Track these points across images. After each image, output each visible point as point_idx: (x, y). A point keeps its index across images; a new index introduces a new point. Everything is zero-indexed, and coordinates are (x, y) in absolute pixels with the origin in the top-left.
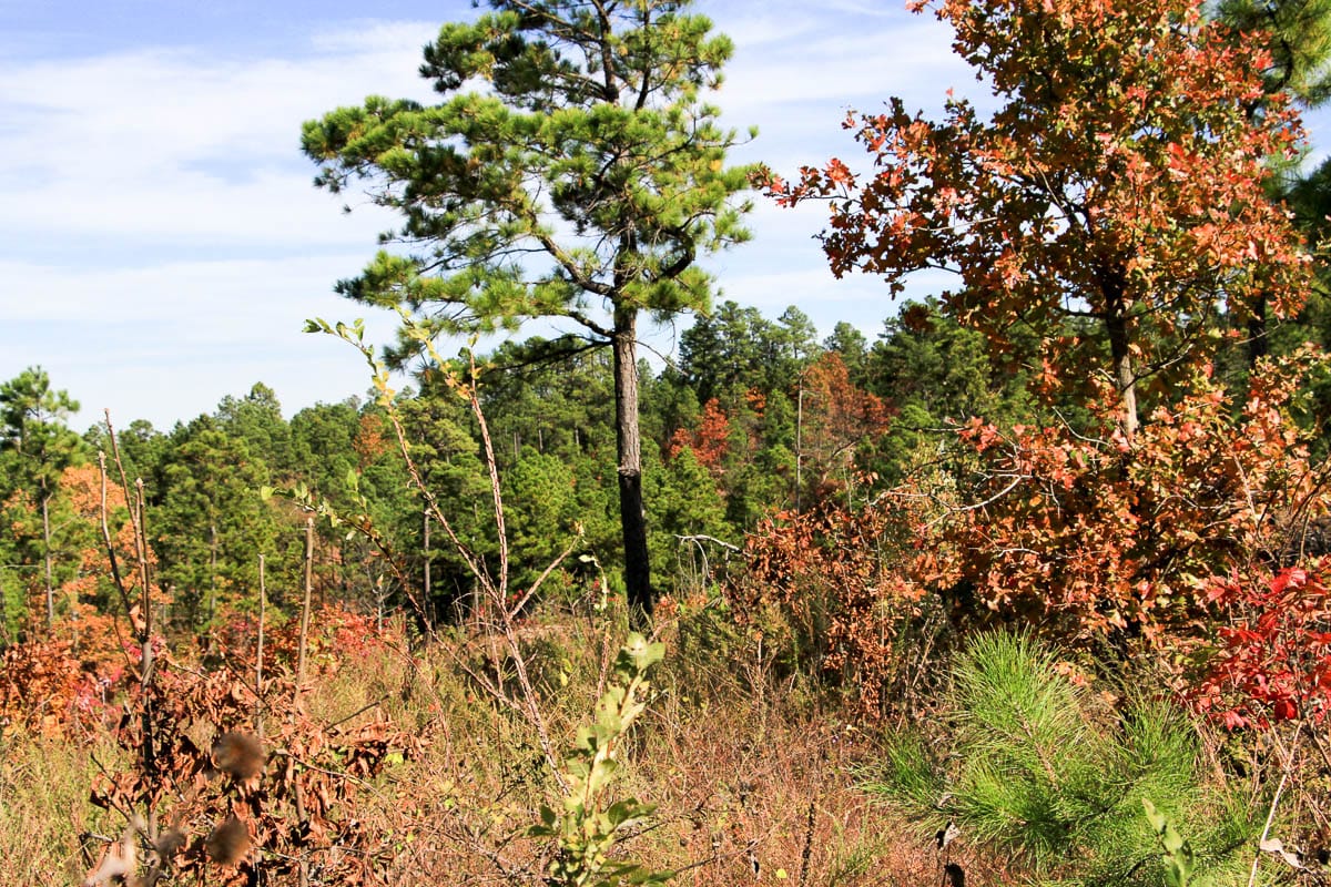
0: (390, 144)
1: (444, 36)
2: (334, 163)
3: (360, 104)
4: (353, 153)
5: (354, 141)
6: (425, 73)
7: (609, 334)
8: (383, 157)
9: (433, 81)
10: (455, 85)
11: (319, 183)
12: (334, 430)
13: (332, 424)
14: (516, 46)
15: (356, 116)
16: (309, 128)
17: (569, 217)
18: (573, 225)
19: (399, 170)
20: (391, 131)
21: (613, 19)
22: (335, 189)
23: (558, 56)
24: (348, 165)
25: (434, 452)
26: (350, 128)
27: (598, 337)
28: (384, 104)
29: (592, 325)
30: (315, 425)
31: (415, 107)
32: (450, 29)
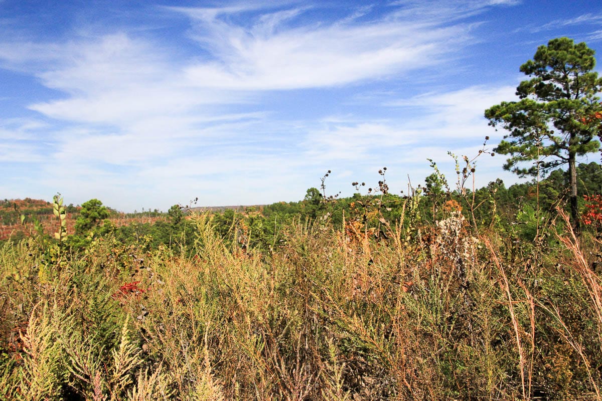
0: (506, 113)
1: (521, 85)
2: (493, 120)
3: (500, 104)
4: (497, 116)
5: (497, 113)
6: (517, 94)
7: (567, 159)
8: (503, 117)
9: (519, 96)
10: (525, 97)
11: (489, 124)
12: (520, 191)
13: (520, 190)
14: (542, 85)
15: (498, 107)
16: (486, 111)
17: (560, 129)
18: (560, 131)
19: (507, 120)
20: (507, 110)
21: (568, 76)
22: (494, 126)
23: (555, 86)
24: (496, 120)
25: (547, 196)
26: (497, 110)
27: (564, 160)
28: (506, 103)
29: (561, 157)
30: (515, 189)
31: (515, 103)
32: (523, 82)
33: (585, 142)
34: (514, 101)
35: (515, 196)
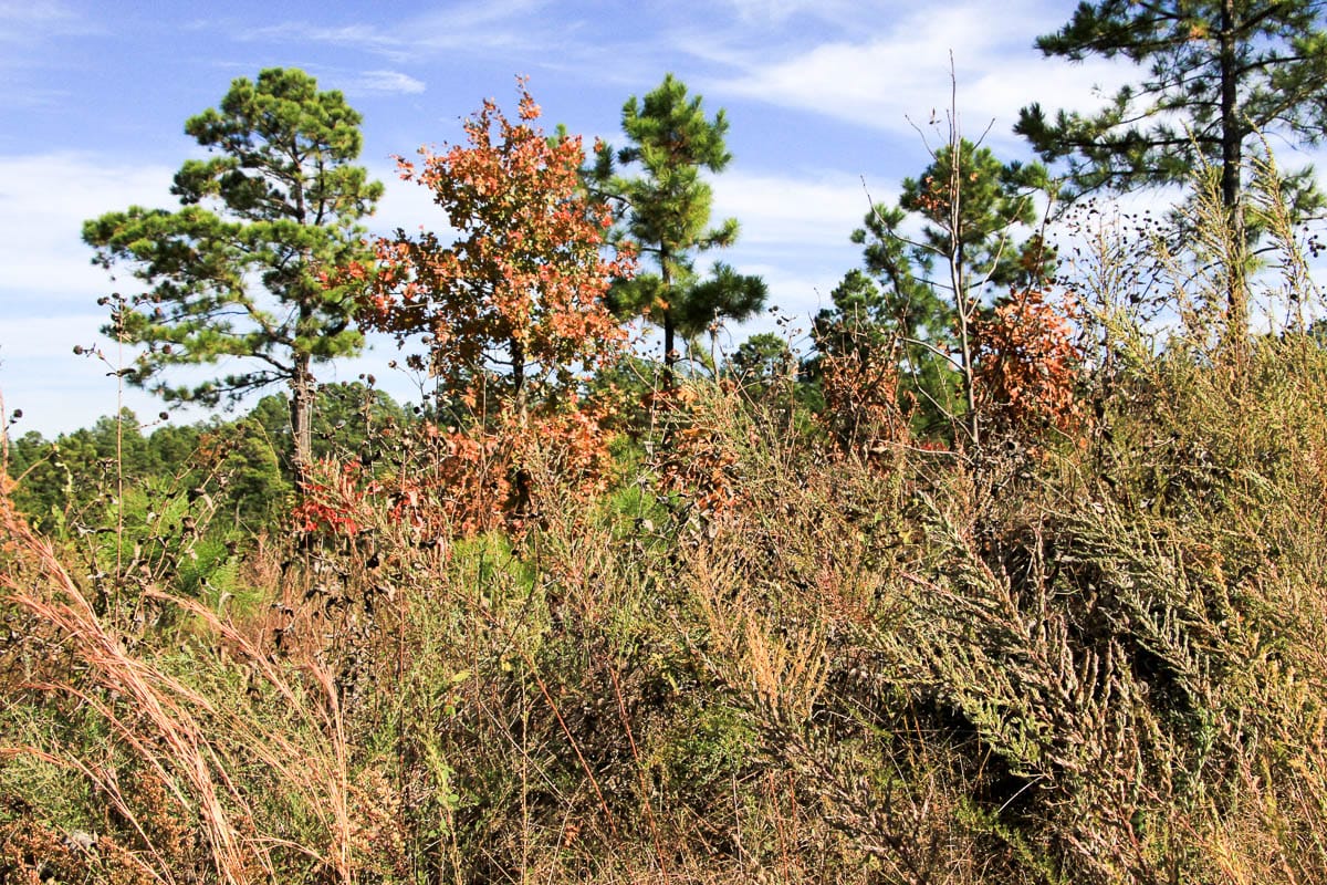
0: (142, 236)
1: (186, 168)
2: (106, 250)
3: (126, 211)
4: (117, 242)
5: (118, 234)
6: (174, 191)
7: (289, 371)
8: (133, 245)
9: (179, 197)
10: (194, 201)
11: (95, 262)
12: (180, 444)
13: (179, 440)
14: (238, 178)
15: (121, 218)
16: (87, 225)
17: (276, 292)
18: (278, 297)
19: (143, 254)
20: (145, 229)
21: (302, 166)
22: (106, 267)
23: (271, 186)
24: (114, 250)
25: (245, 460)
26: (116, 226)
27: (283, 373)
28: (141, 212)
29: (276, 364)
30: (166, 439)
31: (167, 214)
32: (191, 164)
33: (332, 332)
34: (165, 208)
35: (166, 455)
